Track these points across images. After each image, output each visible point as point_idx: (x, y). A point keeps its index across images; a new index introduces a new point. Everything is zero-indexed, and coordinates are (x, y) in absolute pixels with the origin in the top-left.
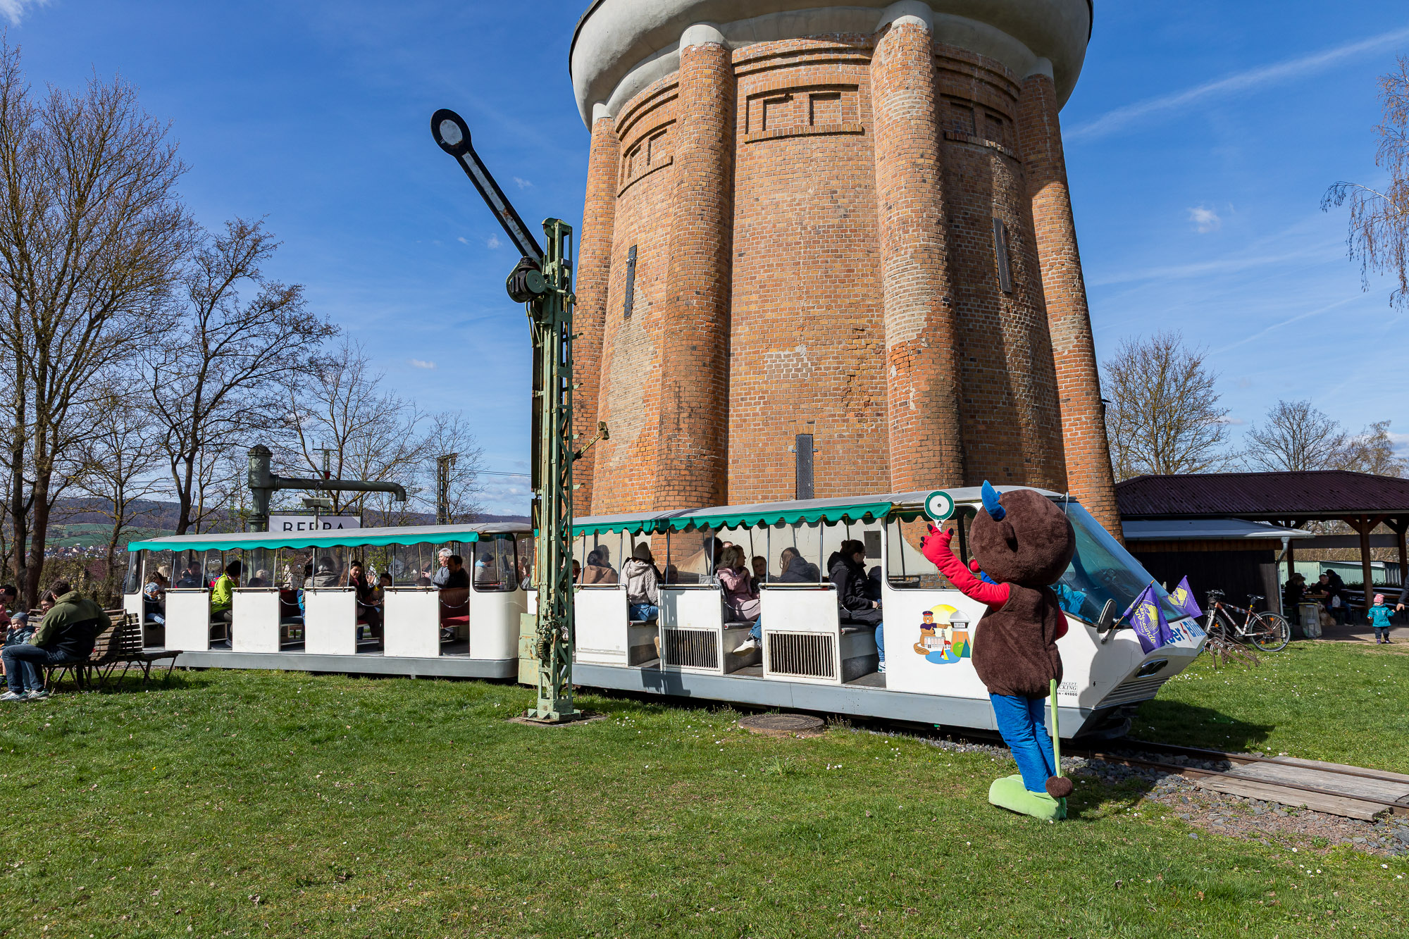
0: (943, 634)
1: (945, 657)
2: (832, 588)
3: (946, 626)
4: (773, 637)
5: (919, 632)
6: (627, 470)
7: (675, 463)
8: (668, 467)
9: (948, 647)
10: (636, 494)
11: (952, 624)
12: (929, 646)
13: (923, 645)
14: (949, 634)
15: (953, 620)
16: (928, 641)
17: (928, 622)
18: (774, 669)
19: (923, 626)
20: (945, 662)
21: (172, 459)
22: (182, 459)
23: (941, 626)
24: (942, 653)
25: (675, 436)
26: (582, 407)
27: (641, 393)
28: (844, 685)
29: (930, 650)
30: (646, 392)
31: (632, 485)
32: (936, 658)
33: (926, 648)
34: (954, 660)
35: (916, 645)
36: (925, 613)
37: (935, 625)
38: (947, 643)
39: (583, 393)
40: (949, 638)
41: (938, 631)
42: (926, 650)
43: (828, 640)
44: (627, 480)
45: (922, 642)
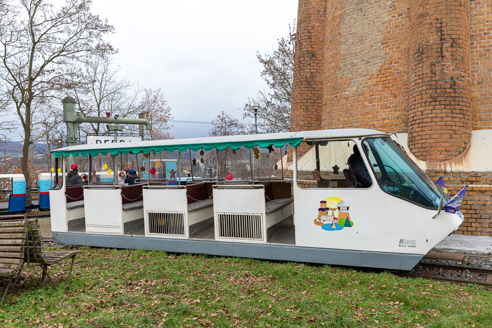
0: (333, 214)
1: (334, 227)
2: (262, 187)
3: (335, 209)
4: (221, 217)
5: (318, 212)
6: (367, 95)
7: (440, 83)
8: (433, 87)
9: (336, 221)
10: (377, 112)
11: (339, 208)
12: (324, 221)
13: (320, 220)
14: (337, 214)
15: (339, 206)
16: (323, 218)
17: (323, 207)
18: (222, 235)
19: (320, 209)
20: (334, 230)
21: (17, 104)
22: (23, 104)
23: (332, 209)
24: (332, 225)
25: (439, 62)
26: (313, 56)
27: (380, 37)
28: (268, 243)
29: (325, 223)
30: (384, 37)
31: (373, 106)
32: (328, 227)
33: (322, 222)
34: (339, 228)
35: (315, 220)
36: (321, 202)
37: (328, 209)
38: (335, 219)
39: (314, 46)
40: (336, 216)
41: (330, 212)
42: (322, 223)
43: (258, 218)
44: (367, 103)
45: (319, 218)
